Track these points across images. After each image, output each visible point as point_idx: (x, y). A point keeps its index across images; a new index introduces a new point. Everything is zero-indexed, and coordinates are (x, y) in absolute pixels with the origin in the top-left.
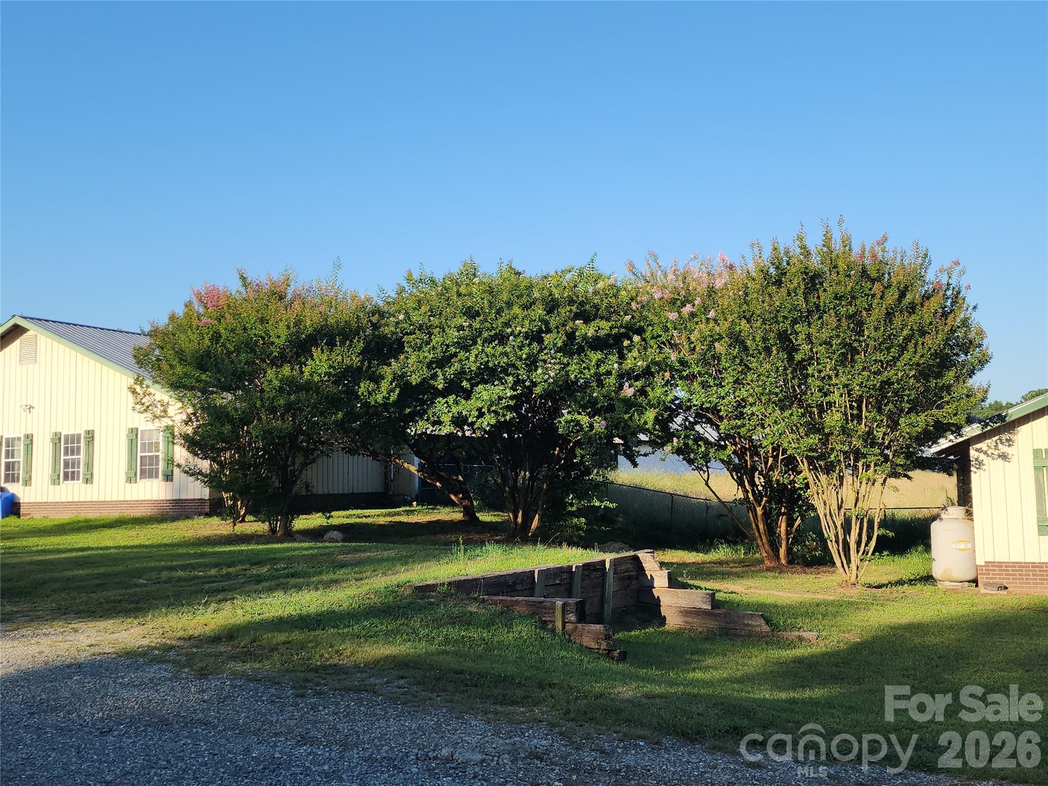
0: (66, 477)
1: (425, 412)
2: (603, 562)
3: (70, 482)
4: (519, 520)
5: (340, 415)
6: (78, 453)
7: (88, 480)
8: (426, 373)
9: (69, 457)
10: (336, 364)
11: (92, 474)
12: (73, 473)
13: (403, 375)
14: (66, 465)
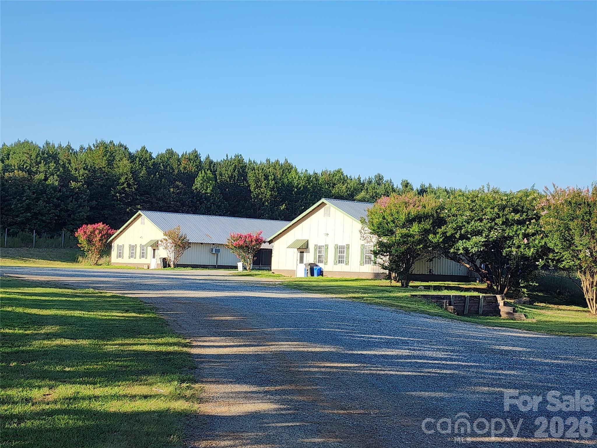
0: (339, 262)
1: (453, 245)
2: (479, 296)
3: (341, 264)
4: (499, 288)
5: (421, 246)
6: (344, 253)
7: (347, 264)
8: (453, 232)
9: (340, 254)
10: (420, 228)
11: (348, 261)
12: (342, 260)
13: (445, 233)
14: (339, 257)
